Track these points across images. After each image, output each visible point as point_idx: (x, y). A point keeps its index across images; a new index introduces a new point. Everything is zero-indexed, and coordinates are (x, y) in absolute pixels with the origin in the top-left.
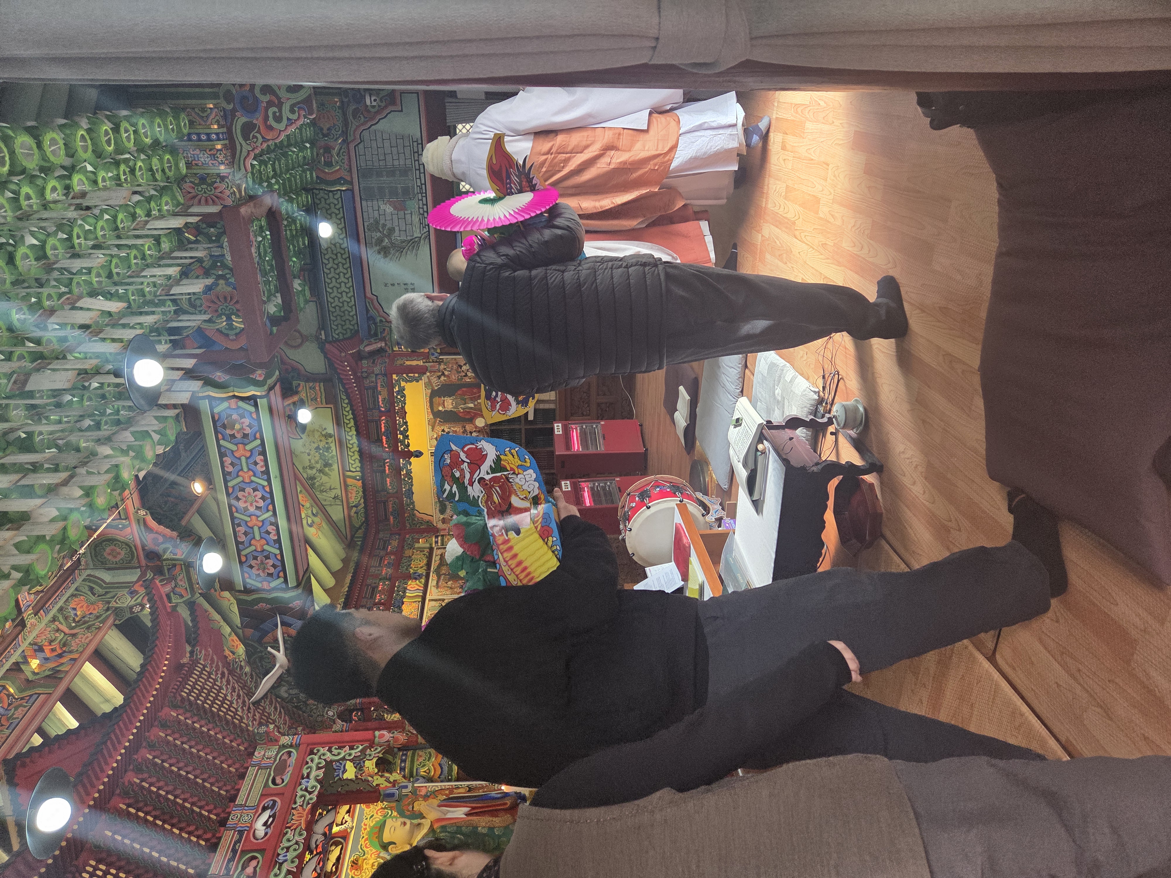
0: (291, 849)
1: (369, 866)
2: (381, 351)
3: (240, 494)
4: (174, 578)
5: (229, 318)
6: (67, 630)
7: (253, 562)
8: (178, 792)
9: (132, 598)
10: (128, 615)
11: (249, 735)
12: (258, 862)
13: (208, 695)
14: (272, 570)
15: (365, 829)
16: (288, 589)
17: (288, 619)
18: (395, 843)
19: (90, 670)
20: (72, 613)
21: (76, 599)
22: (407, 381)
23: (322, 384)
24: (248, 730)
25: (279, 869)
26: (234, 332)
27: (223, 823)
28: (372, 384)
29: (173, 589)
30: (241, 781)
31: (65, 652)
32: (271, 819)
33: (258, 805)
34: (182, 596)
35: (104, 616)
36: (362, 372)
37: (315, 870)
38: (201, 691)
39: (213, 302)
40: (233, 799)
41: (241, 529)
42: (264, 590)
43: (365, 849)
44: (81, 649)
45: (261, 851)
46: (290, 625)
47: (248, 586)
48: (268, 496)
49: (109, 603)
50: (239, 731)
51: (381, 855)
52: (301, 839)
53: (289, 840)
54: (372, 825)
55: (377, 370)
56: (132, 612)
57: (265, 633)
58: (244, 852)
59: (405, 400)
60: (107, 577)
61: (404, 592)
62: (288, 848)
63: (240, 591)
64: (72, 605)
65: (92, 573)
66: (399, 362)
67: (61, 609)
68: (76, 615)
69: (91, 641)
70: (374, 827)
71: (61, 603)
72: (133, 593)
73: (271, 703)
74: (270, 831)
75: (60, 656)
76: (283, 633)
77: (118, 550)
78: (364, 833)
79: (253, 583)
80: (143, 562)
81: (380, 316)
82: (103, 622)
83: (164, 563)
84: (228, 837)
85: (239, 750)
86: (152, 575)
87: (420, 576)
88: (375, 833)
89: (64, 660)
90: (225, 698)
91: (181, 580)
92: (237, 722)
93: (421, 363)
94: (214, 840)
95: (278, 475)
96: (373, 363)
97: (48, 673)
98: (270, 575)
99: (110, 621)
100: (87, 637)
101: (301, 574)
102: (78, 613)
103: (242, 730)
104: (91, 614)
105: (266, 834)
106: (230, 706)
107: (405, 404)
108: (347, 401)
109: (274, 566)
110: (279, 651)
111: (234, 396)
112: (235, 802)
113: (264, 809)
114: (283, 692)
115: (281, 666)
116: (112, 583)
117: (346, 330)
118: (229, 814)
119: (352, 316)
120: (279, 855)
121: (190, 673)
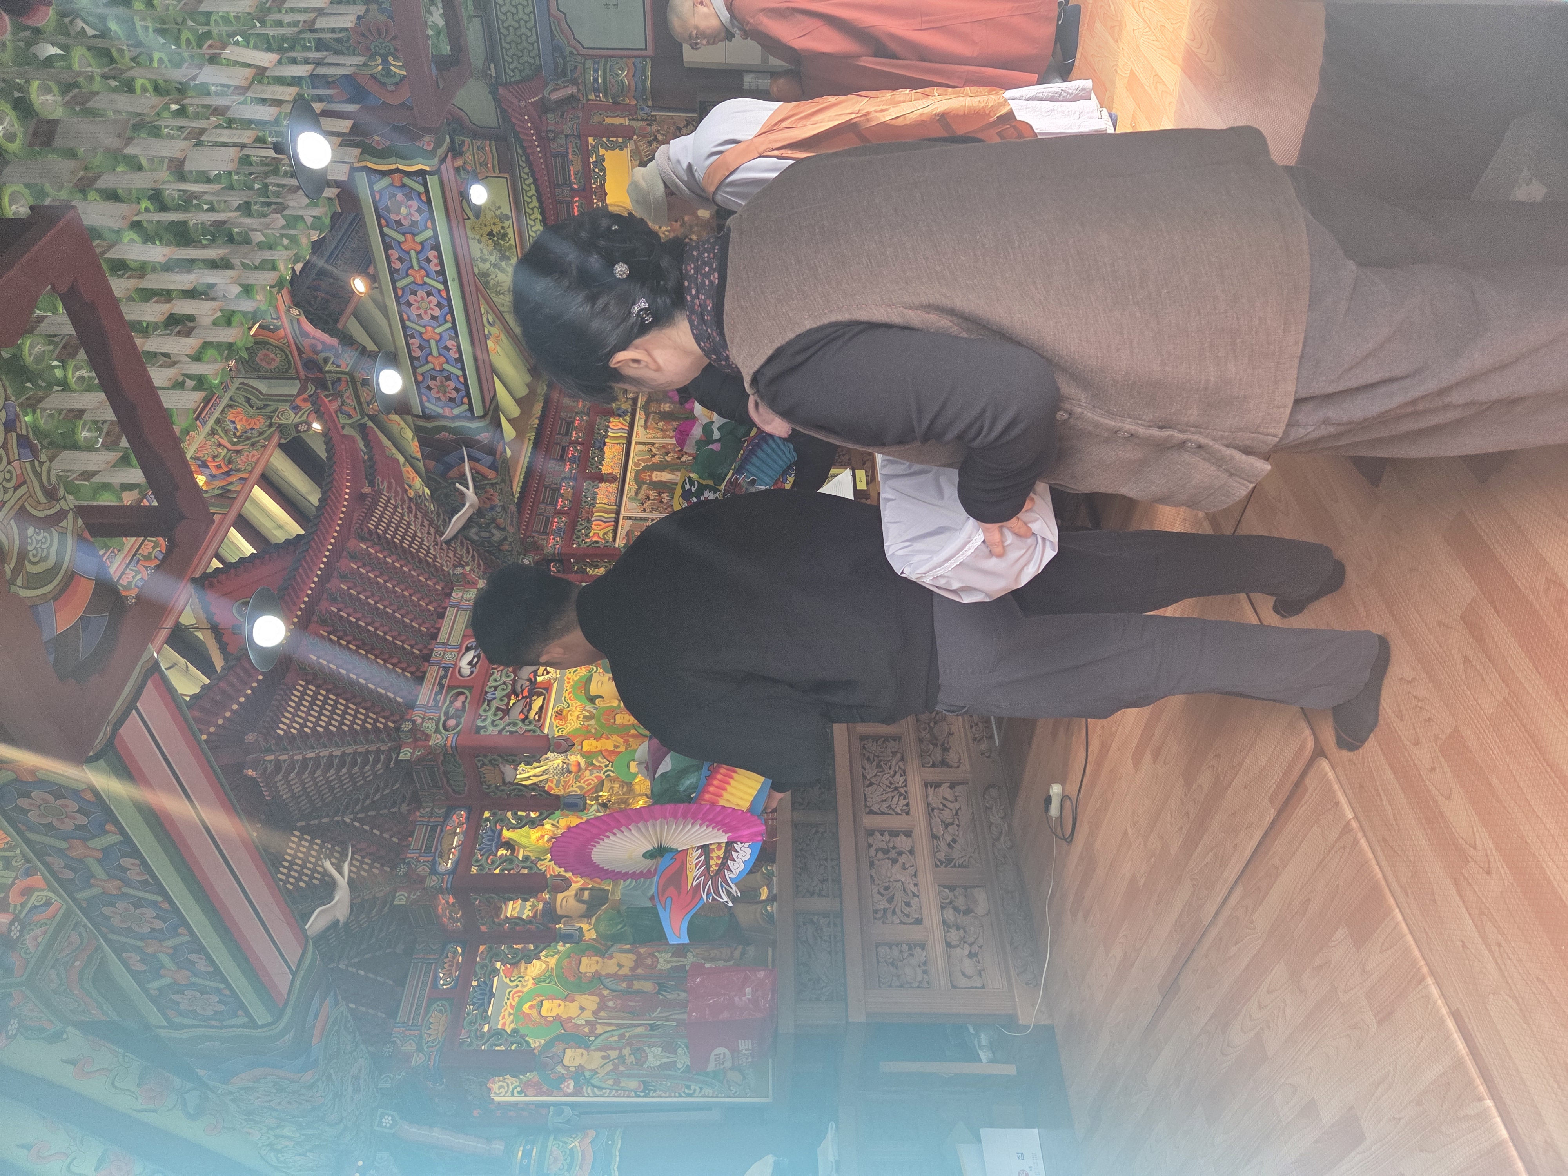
0: (500, 688)
1: (574, 718)
2: (572, 98)
3: (412, 298)
4: (339, 394)
5: (385, 61)
6: (229, 446)
7: (432, 383)
8: (377, 625)
9: (296, 414)
10: (294, 434)
11: (443, 575)
12: (466, 698)
13: (397, 529)
14: (454, 394)
15: (569, 683)
16: (473, 417)
17: (478, 454)
18: (602, 697)
19: (259, 493)
20: (232, 426)
21: (233, 411)
22: (607, 148)
23: (493, 143)
24: (443, 570)
25: (488, 705)
26: (393, 80)
27: (427, 658)
28: (562, 150)
29: (340, 407)
30: (440, 620)
31: (231, 470)
32: (476, 660)
33: (461, 645)
34: (350, 417)
35: (268, 433)
36: (548, 132)
37: (522, 712)
38: (388, 525)
39: (363, 35)
40: (434, 636)
41: (415, 342)
42: (447, 417)
43: (569, 701)
44: (249, 468)
45: (470, 688)
46: (477, 460)
47: (427, 412)
48: (445, 303)
49: (271, 418)
50: (435, 571)
51: (587, 708)
52: (509, 680)
53: (495, 680)
54: (576, 679)
55: (567, 128)
56: (298, 431)
57: (449, 467)
58: (451, 688)
59: (604, 175)
60: (262, 386)
61: (606, 431)
62: (496, 688)
63: (418, 416)
64: (230, 417)
65: (246, 381)
66: (596, 119)
67: (218, 421)
68: (236, 428)
69: (258, 459)
70: (579, 681)
71: (216, 414)
72: (296, 409)
73: (462, 544)
74: (476, 670)
75: (228, 474)
76: (471, 469)
77: (272, 356)
78: (568, 687)
79: (433, 408)
80: (302, 373)
81: (570, 46)
82: (269, 439)
83: (327, 375)
84: (433, 673)
85: (437, 590)
86: (314, 388)
87: (625, 413)
88: (581, 687)
89: (233, 479)
90: (415, 535)
91: (348, 398)
92: (430, 560)
93: (625, 121)
94: (419, 674)
95: (456, 277)
96: (562, 117)
97: (217, 492)
98: (452, 400)
99: (275, 440)
100: (253, 456)
101: (488, 401)
102: (238, 427)
103: (437, 570)
104: (252, 429)
105: (472, 673)
106: (421, 543)
107: (605, 181)
108: (526, 170)
109: (457, 390)
110: (468, 488)
111: (397, 170)
112: (436, 639)
113: (468, 649)
114: (472, 532)
115: (471, 505)
116: (268, 395)
117: (523, 64)
118: (432, 650)
119: (532, 44)
120: (487, 693)
121: (375, 504)
